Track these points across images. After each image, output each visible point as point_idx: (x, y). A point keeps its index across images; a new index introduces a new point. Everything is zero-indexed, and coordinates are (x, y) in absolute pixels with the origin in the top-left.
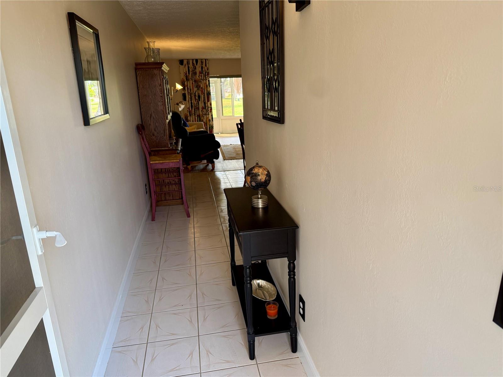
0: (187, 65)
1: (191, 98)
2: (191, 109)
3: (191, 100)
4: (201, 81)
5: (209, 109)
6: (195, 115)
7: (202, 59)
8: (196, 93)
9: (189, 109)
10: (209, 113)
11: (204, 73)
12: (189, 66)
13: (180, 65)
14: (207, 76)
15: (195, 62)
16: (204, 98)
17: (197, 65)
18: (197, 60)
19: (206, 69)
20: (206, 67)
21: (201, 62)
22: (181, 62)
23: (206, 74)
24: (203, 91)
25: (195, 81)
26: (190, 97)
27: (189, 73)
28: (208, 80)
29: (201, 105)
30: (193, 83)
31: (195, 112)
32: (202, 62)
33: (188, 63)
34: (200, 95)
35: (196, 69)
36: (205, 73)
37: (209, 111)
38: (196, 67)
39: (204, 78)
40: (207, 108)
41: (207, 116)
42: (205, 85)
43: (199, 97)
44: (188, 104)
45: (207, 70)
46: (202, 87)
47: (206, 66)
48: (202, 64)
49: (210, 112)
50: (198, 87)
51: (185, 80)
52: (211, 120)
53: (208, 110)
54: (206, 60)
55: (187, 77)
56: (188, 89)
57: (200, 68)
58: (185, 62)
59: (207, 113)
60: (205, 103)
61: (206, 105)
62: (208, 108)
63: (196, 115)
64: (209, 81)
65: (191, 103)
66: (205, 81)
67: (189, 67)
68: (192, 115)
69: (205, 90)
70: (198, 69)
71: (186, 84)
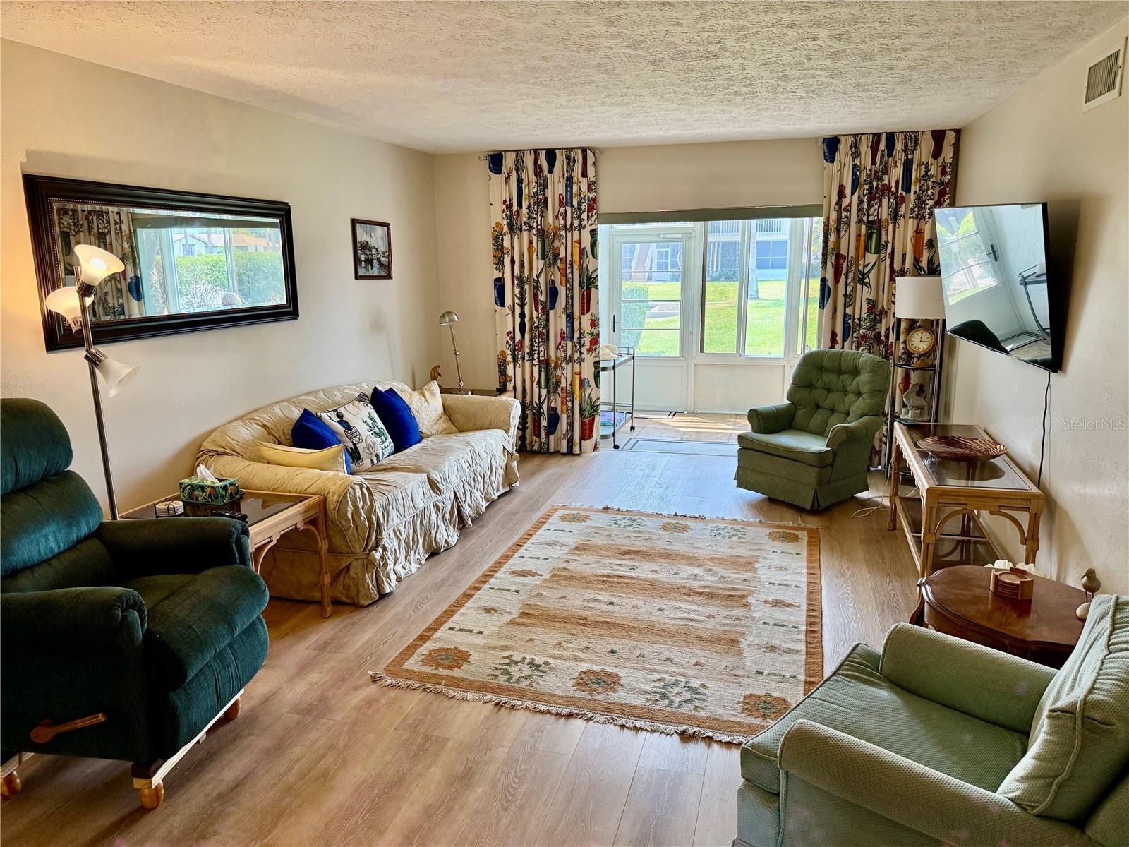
0: (514, 173)
1: (522, 298)
2: (518, 337)
3: (522, 306)
4: (563, 233)
5: (587, 341)
6: (531, 360)
7: (570, 149)
8: (542, 279)
9: (513, 338)
10: (585, 355)
11: (575, 203)
12: (524, 176)
13: (492, 175)
14: (584, 216)
15: (544, 162)
16: (570, 298)
17: (551, 171)
18: (551, 155)
19: (584, 188)
20: (584, 180)
21: (568, 157)
22: (496, 161)
23: (584, 206)
24: (569, 270)
25: (542, 233)
26: (517, 291)
27: (520, 205)
28: (588, 228)
29: (558, 322)
30: (531, 243)
31: (531, 349)
32: (571, 162)
33: (519, 166)
34: (558, 285)
35: (545, 187)
36: (579, 204)
37: (584, 350)
38: (545, 180)
39: (572, 224)
40: (576, 335)
41: (577, 366)
42: (577, 251)
43: (553, 294)
44: (510, 317)
45: (590, 190)
46: (562, 254)
47: (584, 174)
48: (571, 169)
49: (589, 350)
50: (550, 256)
51: (506, 229)
52: (592, 383)
53: (581, 346)
54: (584, 150)
55: (510, 218)
56: (513, 262)
57: (563, 181)
58: (509, 162)
59: (577, 355)
60: (570, 318)
61: (576, 324)
62: (580, 338)
63: (535, 362)
64: (593, 233)
65: (522, 315)
66: (576, 233)
67: (519, 181)
68: (523, 358)
69: (575, 267)
70: (556, 188)
71: (507, 244)
